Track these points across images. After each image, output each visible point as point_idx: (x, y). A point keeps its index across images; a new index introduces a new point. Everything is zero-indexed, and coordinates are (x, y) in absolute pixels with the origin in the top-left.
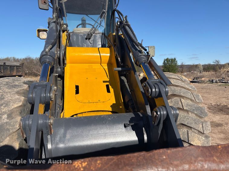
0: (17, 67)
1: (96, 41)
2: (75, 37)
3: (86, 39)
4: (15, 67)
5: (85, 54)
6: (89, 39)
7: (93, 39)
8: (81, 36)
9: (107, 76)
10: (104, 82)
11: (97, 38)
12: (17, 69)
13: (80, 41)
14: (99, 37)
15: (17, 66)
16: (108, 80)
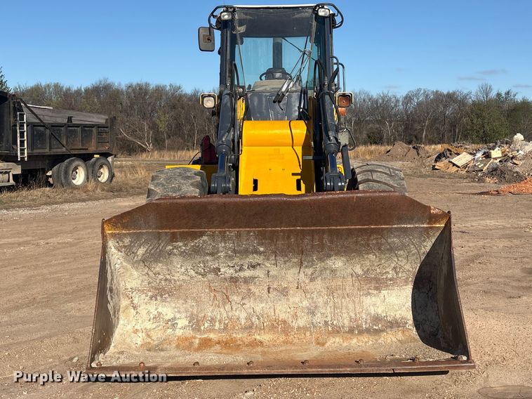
0: (100, 129)
1: (291, 104)
2: (256, 100)
3: (274, 102)
4: (94, 130)
5: (270, 132)
6: (279, 102)
7: (286, 102)
8: (266, 96)
9: (300, 165)
10: (293, 174)
11: (293, 99)
12: (99, 133)
13: (264, 106)
14: (296, 97)
15: (99, 126)
16: (299, 171)
